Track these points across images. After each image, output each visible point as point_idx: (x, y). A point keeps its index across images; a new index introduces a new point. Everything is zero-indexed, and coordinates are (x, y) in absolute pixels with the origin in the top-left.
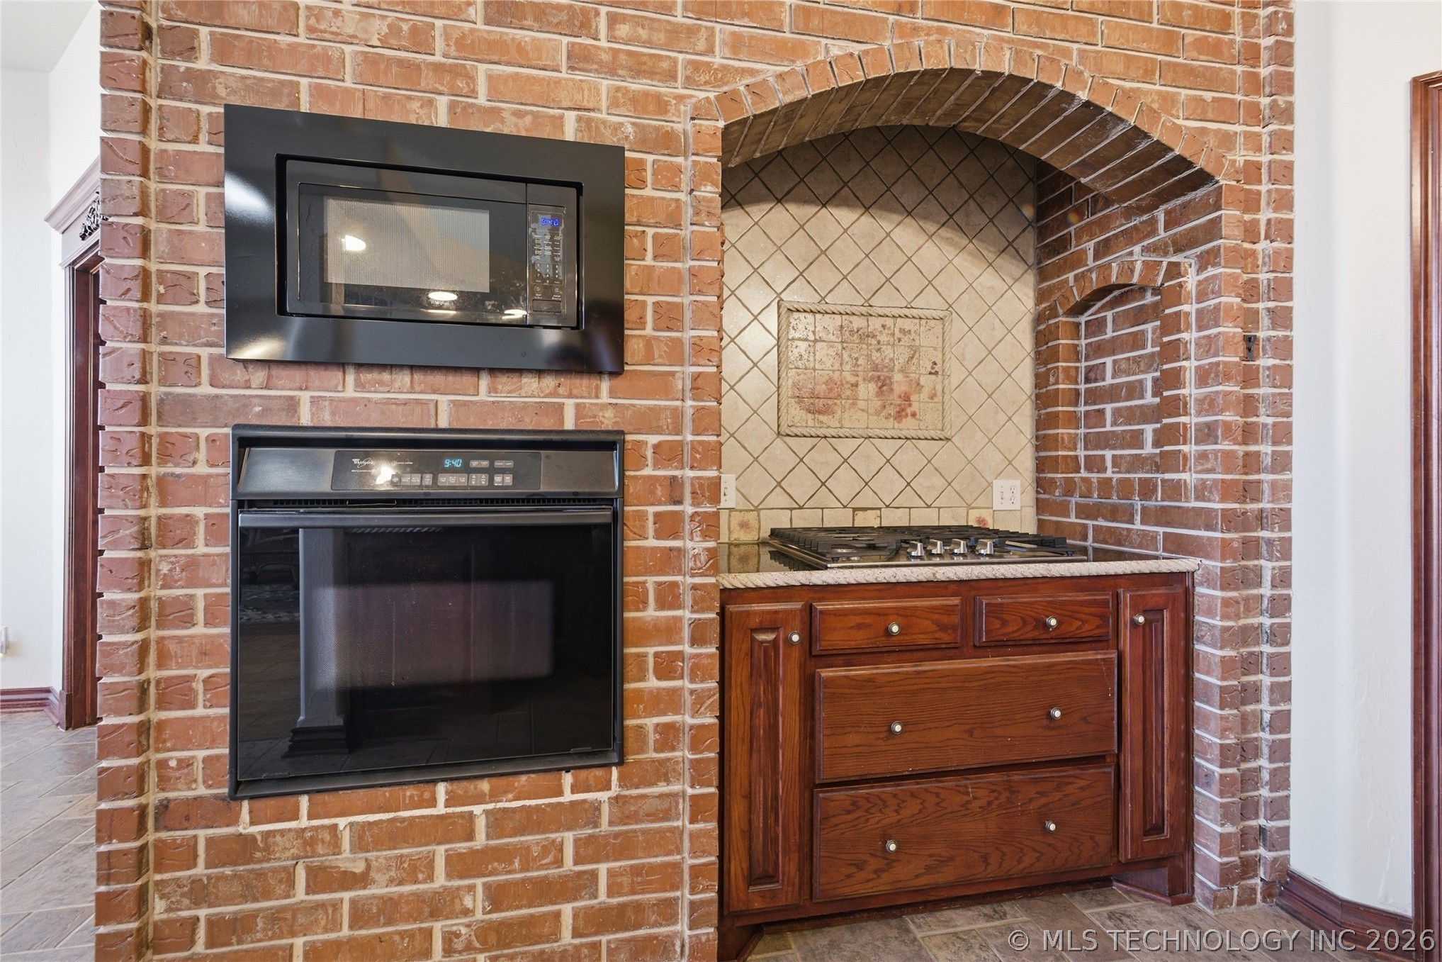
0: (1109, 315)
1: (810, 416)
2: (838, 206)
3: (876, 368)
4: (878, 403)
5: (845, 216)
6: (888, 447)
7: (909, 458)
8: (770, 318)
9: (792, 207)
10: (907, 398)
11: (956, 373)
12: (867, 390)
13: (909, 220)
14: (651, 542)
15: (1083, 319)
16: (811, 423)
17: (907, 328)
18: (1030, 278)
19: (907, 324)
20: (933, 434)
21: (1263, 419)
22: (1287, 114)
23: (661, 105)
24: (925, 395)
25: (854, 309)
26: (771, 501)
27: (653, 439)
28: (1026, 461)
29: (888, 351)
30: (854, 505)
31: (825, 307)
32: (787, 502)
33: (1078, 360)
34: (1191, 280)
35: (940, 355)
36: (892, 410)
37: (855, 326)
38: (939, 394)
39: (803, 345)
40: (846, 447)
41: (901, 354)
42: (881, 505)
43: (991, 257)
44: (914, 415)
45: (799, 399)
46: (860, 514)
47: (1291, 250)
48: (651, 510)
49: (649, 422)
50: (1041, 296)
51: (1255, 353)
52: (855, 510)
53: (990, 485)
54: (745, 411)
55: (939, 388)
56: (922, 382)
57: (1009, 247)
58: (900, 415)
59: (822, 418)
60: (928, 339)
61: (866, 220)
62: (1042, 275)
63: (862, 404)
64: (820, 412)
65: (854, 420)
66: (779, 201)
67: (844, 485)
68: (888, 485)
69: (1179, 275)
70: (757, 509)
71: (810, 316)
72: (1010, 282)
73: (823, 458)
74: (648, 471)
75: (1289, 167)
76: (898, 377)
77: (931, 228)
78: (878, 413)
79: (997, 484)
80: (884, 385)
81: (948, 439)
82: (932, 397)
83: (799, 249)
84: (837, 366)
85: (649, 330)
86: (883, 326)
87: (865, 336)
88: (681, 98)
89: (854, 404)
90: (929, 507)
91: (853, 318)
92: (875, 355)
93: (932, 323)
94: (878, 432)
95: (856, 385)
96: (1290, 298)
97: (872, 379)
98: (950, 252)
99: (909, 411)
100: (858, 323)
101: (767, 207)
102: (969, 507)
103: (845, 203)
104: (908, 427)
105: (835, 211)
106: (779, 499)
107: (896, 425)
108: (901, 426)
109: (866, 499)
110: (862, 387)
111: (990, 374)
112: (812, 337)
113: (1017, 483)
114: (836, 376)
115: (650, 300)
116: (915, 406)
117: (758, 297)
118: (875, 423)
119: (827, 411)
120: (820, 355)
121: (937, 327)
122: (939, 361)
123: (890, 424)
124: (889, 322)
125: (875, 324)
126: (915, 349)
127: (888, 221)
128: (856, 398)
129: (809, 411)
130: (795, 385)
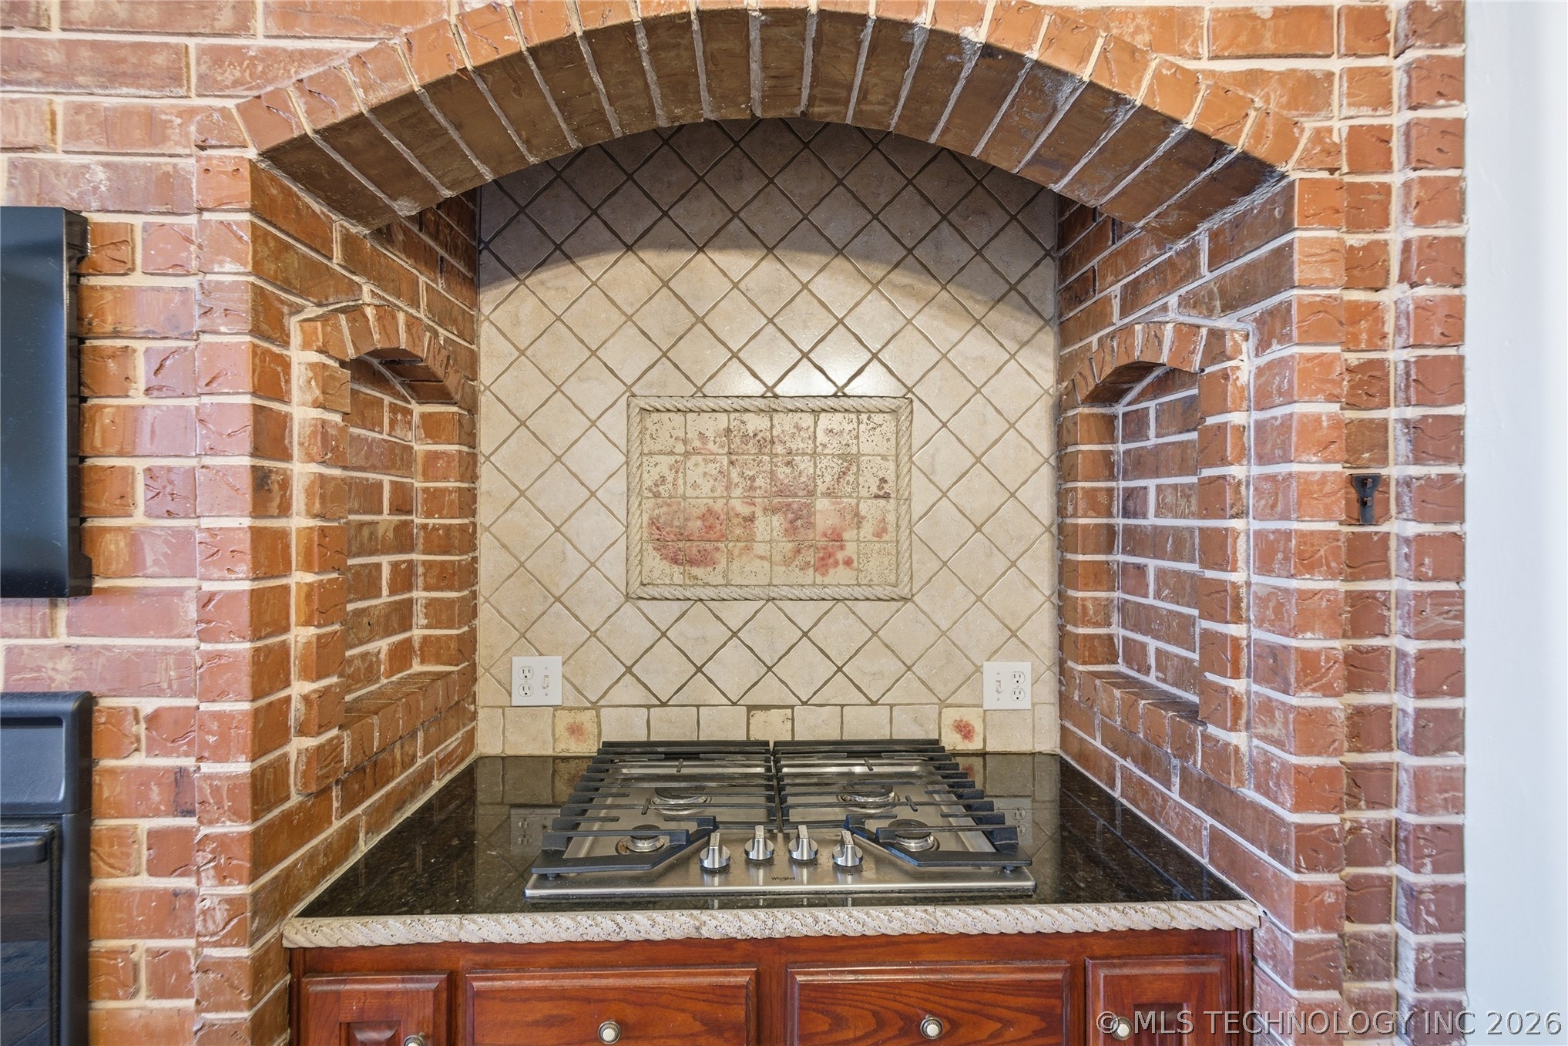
0: (1151, 405)
1: (677, 569)
2: (722, 248)
3: (783, 491)
4: (788, 546)
5: (735, 262)
6: (805, 614)
7: (840, 629)
8: (616, 423)
9: (649, 256)
10: (837, 538)
11: (922, 495)
12: (769, 527)
13: (839, 262)
14: (145, 881)
15: (1120, 409)
16: (678, 579)
17: (837, 428)
18: (1048, 339)
19: (835, 421)
20: (879, 592)
21: (1396, 641)
22: (1451, 26)
23: (153, 127)
24: (867, 530)
25: (745, 403)
26: (618, 695)
27: (147, 706)
28: (1041, 631)
29: (805, 464)
30: (749, 700)
31: (703, 403)
32: (639, 696)
33: (1112, 477)
34: (1245, 367)
35: (892, 466)
36: (810, 556)
37: (751, 428)
38: (891, 528)
39: (665, 462)
40: (736, 614)
41: (829, 467)
42: (794, 701)
43: (978, 310)
44: (848, 562)
45: (660, 544)
46: (759, 716)
47: (1459, 303)
48: (145, 825)
49: (136, 675)
50: (1064, 368)
51: (1377, 510)
52: (751, 708)
53: (978, 669)
54: (576, 564)
55: (891, 518)
56: (863, 508)
57: (1011, 293)
58: (824, 563)
59: (695, 571)
60: (874, 443)
61: (769, 266)
62: (1065, 337)
63: (760, 549)
64: (692, 562)
65: (750, 571)
66: (629, 248)
67: (732, 671)
68: (806, 672)
69: (1224, 356)
70: (595, 706)
71: (678, 418)
72: (1012, 347)
73: (699, 631)
74: (139, 760)
75: (1455, 131)
76: (822, 504)
77: (876, 272)
78: (787, 562)
79: (990, 669)
80: (798, 519)
81: (905, 599)
82: (879, 534)
83: (661, 316)
84: (720, 490)
85: (138, 518)
86: (797, 427)
87: (765, 443)
88: (190, 114)
89: (748, 548)
90: (874, 703)
91: (746, 417)
92: (783, 472)
93: (878, 418)
94: (786, 591)
95: (751, 519)
96: (1459, 398)
97: (775, 511)
98: (908, 308)
99: (840, 556)
100: (755, 423)
101: (611, 258)
102: (943, 704)
103: (736, 244)
104: (839, 577)
105: (720, 258)
106: (627, 693)
107: (819, 579)
108: (827, 580)
109: (769, 691)
110: (761, 522)
111: (978, 495)
112: (680, 448)
113: (1025, 667)
114: (718, 506)
115: (139, 465)
116: (851, 549)
117: (597, 392)
118: (781, 575)
119: (704, 559)
120: (693, 475)
121: (887, 423)
122: (891, 477)
123: (809, 576)
124: (807, 420)
125: (784, 423)
126: (850, 460)
127: (805, 267)
128: (751, 539)
129: (674, 561)
130: (653, 522)
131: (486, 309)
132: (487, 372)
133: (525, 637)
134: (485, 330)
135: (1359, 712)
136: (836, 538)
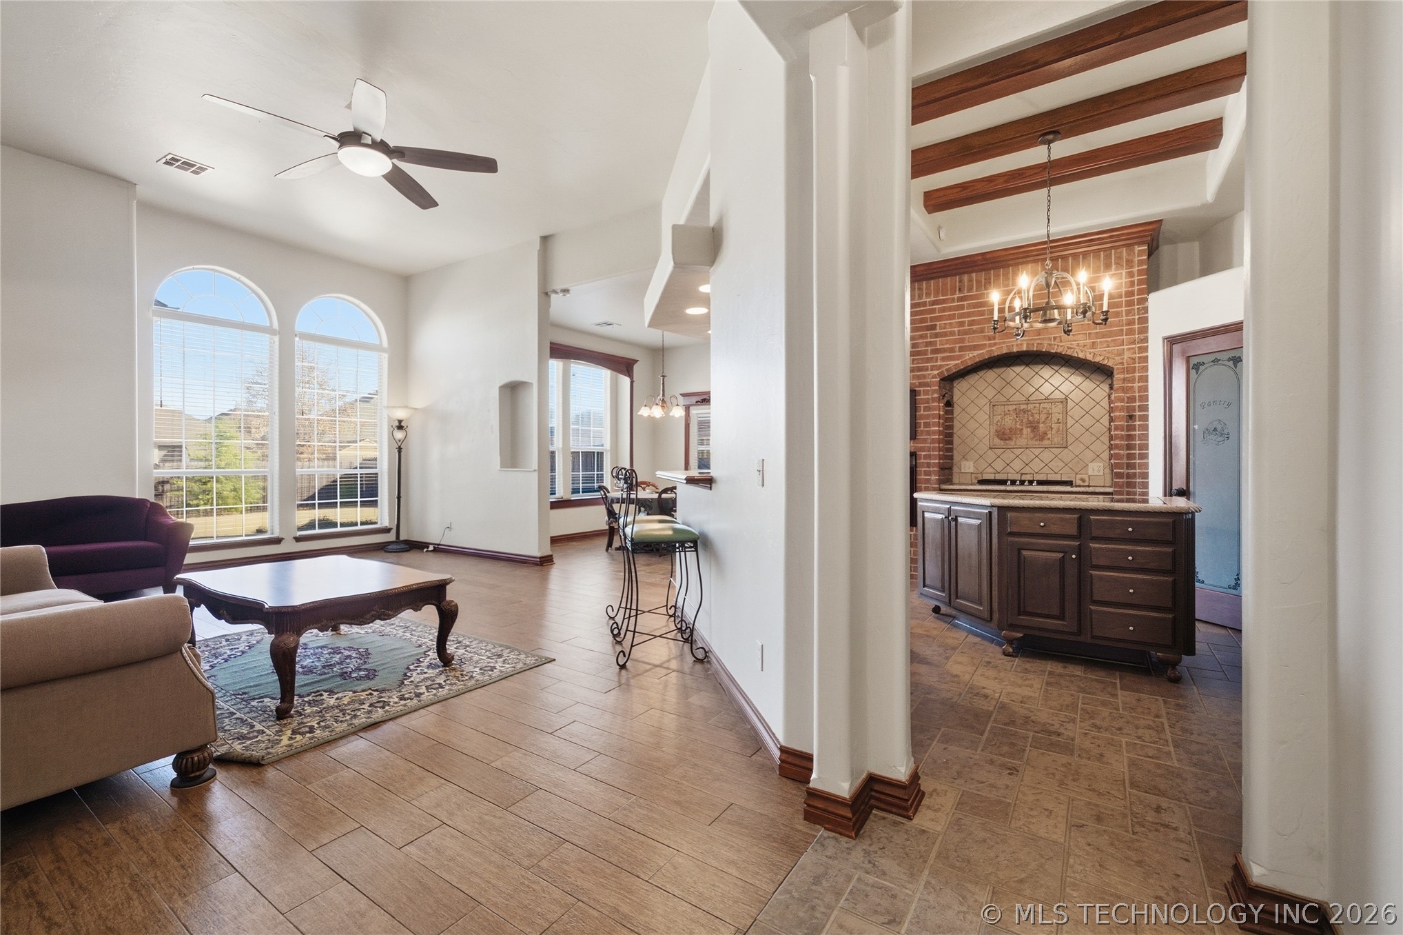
1: (1002, 441)
2: (1014, 366)
3: (1031, 423)
4: (1032, 436)
5: (1018, 369)
6: (1037, 451)
7: (1047, 455)
8: (987, 408)
9: (996, 370)
11: (1070, 422)
12: (1026, 431)
13: (1046, 367)
16: (1003, 444)
17: (1046, 407)
19: (1045, 405)
20: (1057, 446)
21: (1137, 442)
22: (1146, 340)
23: (924, 376)
24: (1054, 431)
25: (1021, 402)
26: (987, 471)
27: (924, 453)
28: (1105, 455)
29: (1037, 416)
30: (1022, 472)
31: (1009, 403)
32: (993, 471)
35: (1061, 415)
36: (1038, 438)
37: (1022, 408)
38: (1061, 430)
39: (999, 417)
40: (1018, 452)
41: (1043, 417)
42: (1033, 472)
43: (1087, 375)
44: (1049, 439)
45: (998, 436)
46: (1024, 476)
49: (922, 449)
51: (1134, 420)
52: (1022, 474)
53: (1087, 465)
54: (976, 441)
55: (1061, 428)
56: (1053, 426)
58: (1042, 439)
59: (1007, 442)
60: (1057, 410)
61: (1027, 369)
63: (1024, 436)
64: (1006, 440)
65: (1022, 441)
66: (990, 368)
67: (1017, 465)
68: (1036, 465)
70: (981, 473)
71: (1003, 407)
72: (1098, 383)
73: (1008, 455)
76: (1041, 425)
77: (1056, 368)
78: (1032, 439)
79: (1090, 465)
80: (1035, 429)
81: (1065, 448)
82: (1058, 432)
83: (998, 383)
84: (1014, 423)
85: (922, 428)
86: (1034, 407)
87: (1024, 411)
88: (929, 374)
89: (1021, 436)
90: (1056, 473)
91: (1021, 405)
92: (1031, 418)
93: (1057, 404)
94: (1031, 446)
95: (1022, 429)
96: (1148, 401)
97: (1028, 427)
98: (1066, 375)
99: (1046, 437)
101: (985, 371)
102: (1076, 474)
103: (1018, 365)
104: (1046, 443)
105: (1014, 368)
106: (990, 470)
107: (1040, 443)
108: (1043, 443)
109: (1027, 470)
110: (1025, 431)
111: (1087, 421)
112: (1003, 413)
113: (1102, 465)
114: (1013, 426)
115: (922, 421)
116: (1049, 436)
117: (982, 401)
118: (1031, 443)
119: (1010, 439)
120: (1006, 420)
121: (1060, 405)
122: (1061, 418)
123: (1038, 442)
124: (1037, 405)
125: (1031, 406)
126: (1049, 414)
127: (1037, 368)
128: (1022, 434)
129: (1001, 439)
130: (996, 431)
131: (955, 385)
132: (955, 399)
133: (964, 457)
134: (955, 391)
135: (1128, 454)
136: (1045, 433)
